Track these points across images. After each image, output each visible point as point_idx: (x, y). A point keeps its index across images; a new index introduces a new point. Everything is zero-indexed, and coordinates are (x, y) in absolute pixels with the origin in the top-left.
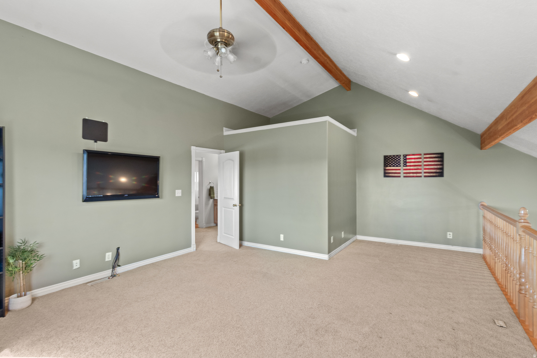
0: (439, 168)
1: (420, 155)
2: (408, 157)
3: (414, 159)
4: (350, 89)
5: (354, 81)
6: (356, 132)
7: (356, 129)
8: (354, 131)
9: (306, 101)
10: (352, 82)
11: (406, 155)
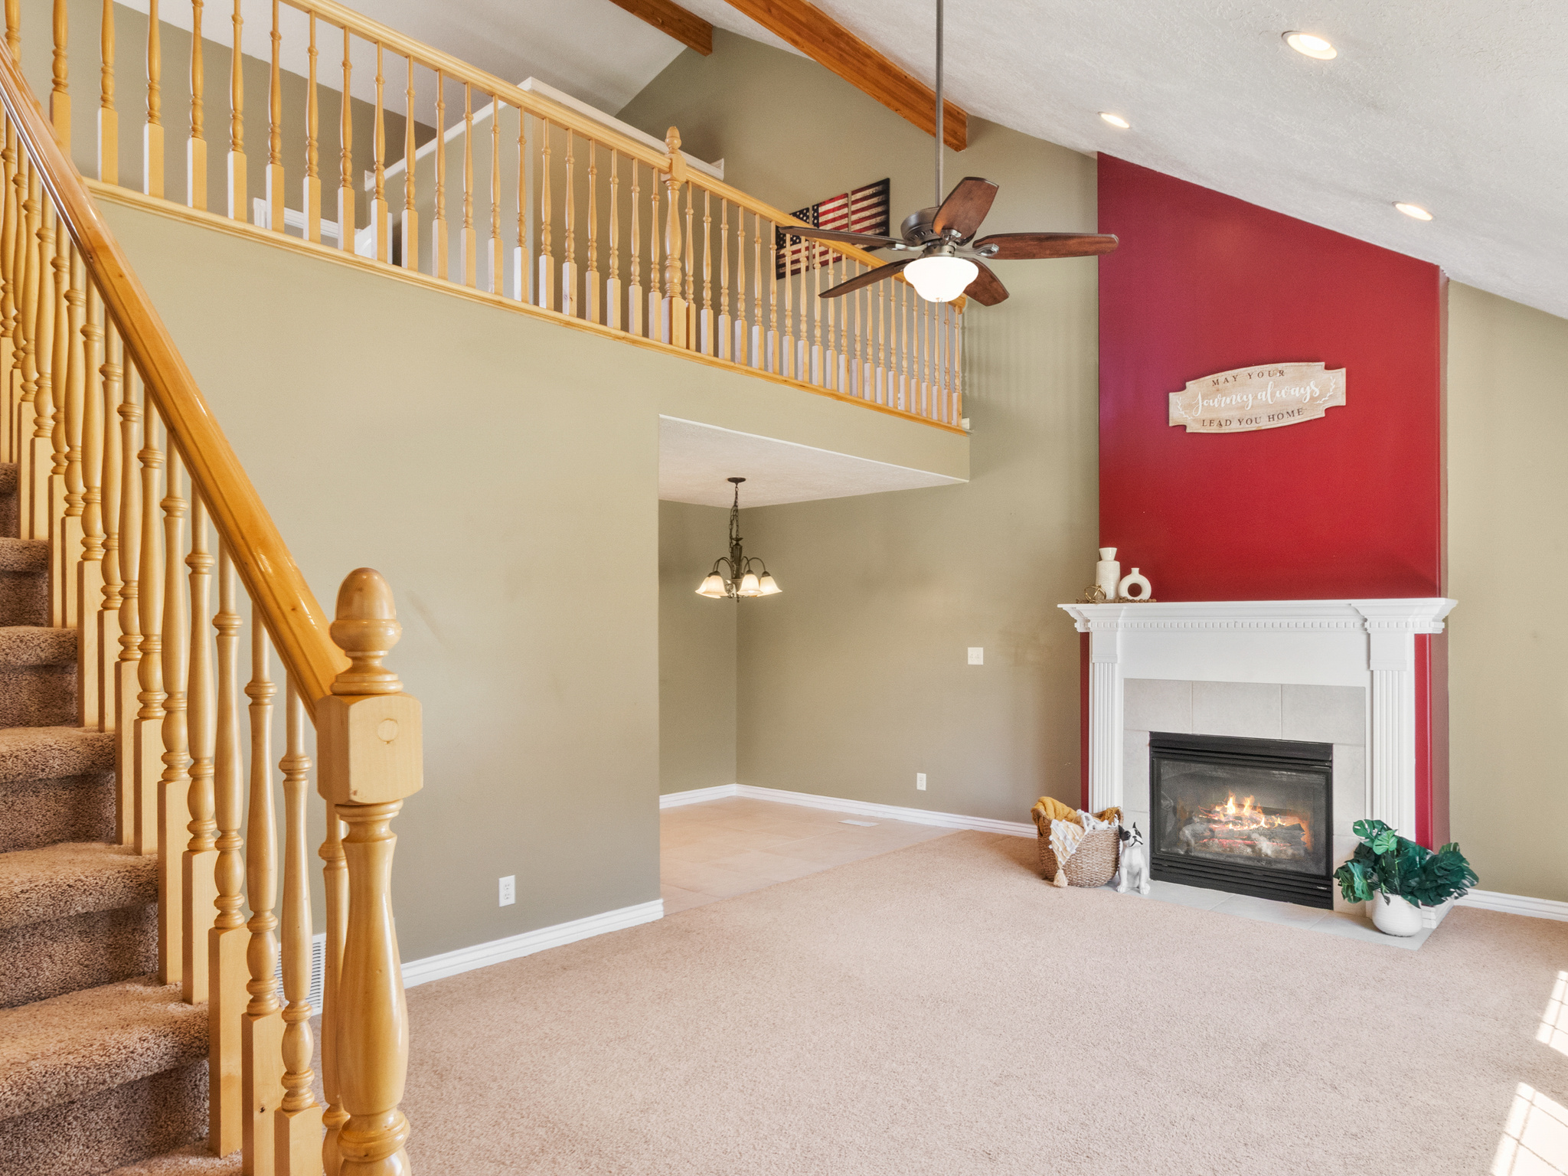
0: (880, 223)
1: (846, 196)
2: (822, 209)
3: (833, 210)
4: (710, 50)
5: (719, 26)
6: (722, 167)
7: (723, 159)
8: (718, 167)
9: (624, 106)
10: (715, 27)
11: (818, 205)
